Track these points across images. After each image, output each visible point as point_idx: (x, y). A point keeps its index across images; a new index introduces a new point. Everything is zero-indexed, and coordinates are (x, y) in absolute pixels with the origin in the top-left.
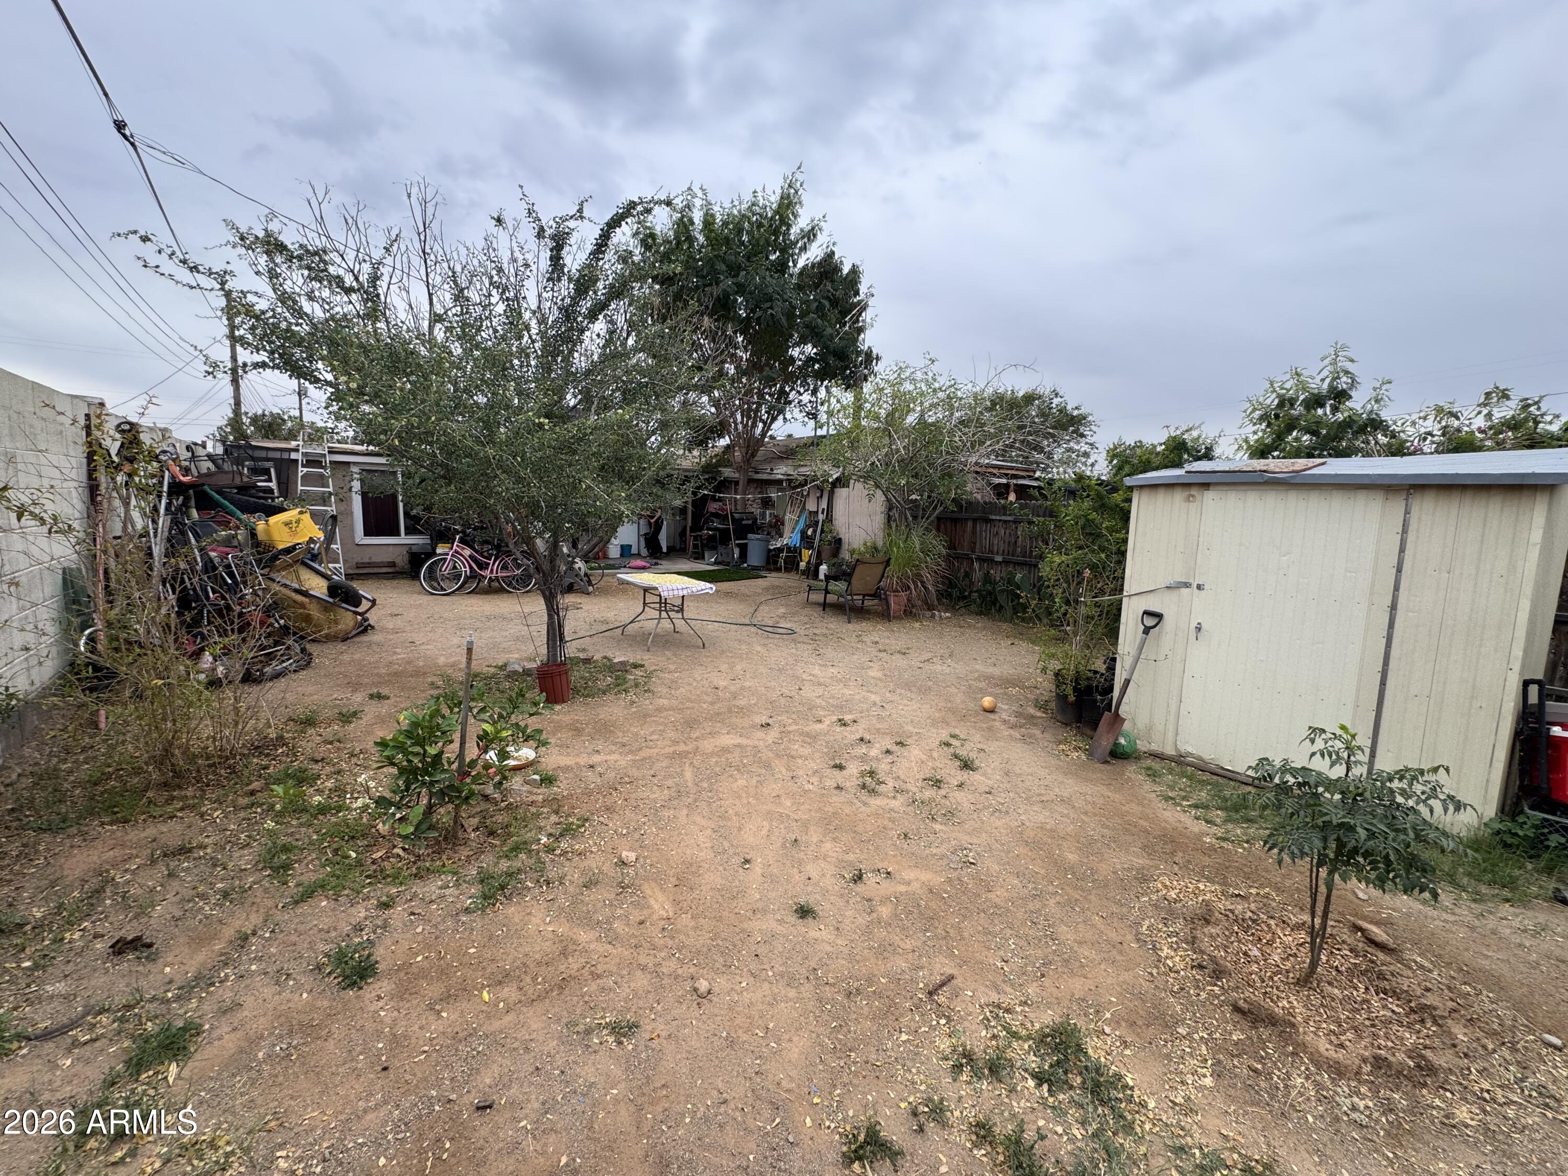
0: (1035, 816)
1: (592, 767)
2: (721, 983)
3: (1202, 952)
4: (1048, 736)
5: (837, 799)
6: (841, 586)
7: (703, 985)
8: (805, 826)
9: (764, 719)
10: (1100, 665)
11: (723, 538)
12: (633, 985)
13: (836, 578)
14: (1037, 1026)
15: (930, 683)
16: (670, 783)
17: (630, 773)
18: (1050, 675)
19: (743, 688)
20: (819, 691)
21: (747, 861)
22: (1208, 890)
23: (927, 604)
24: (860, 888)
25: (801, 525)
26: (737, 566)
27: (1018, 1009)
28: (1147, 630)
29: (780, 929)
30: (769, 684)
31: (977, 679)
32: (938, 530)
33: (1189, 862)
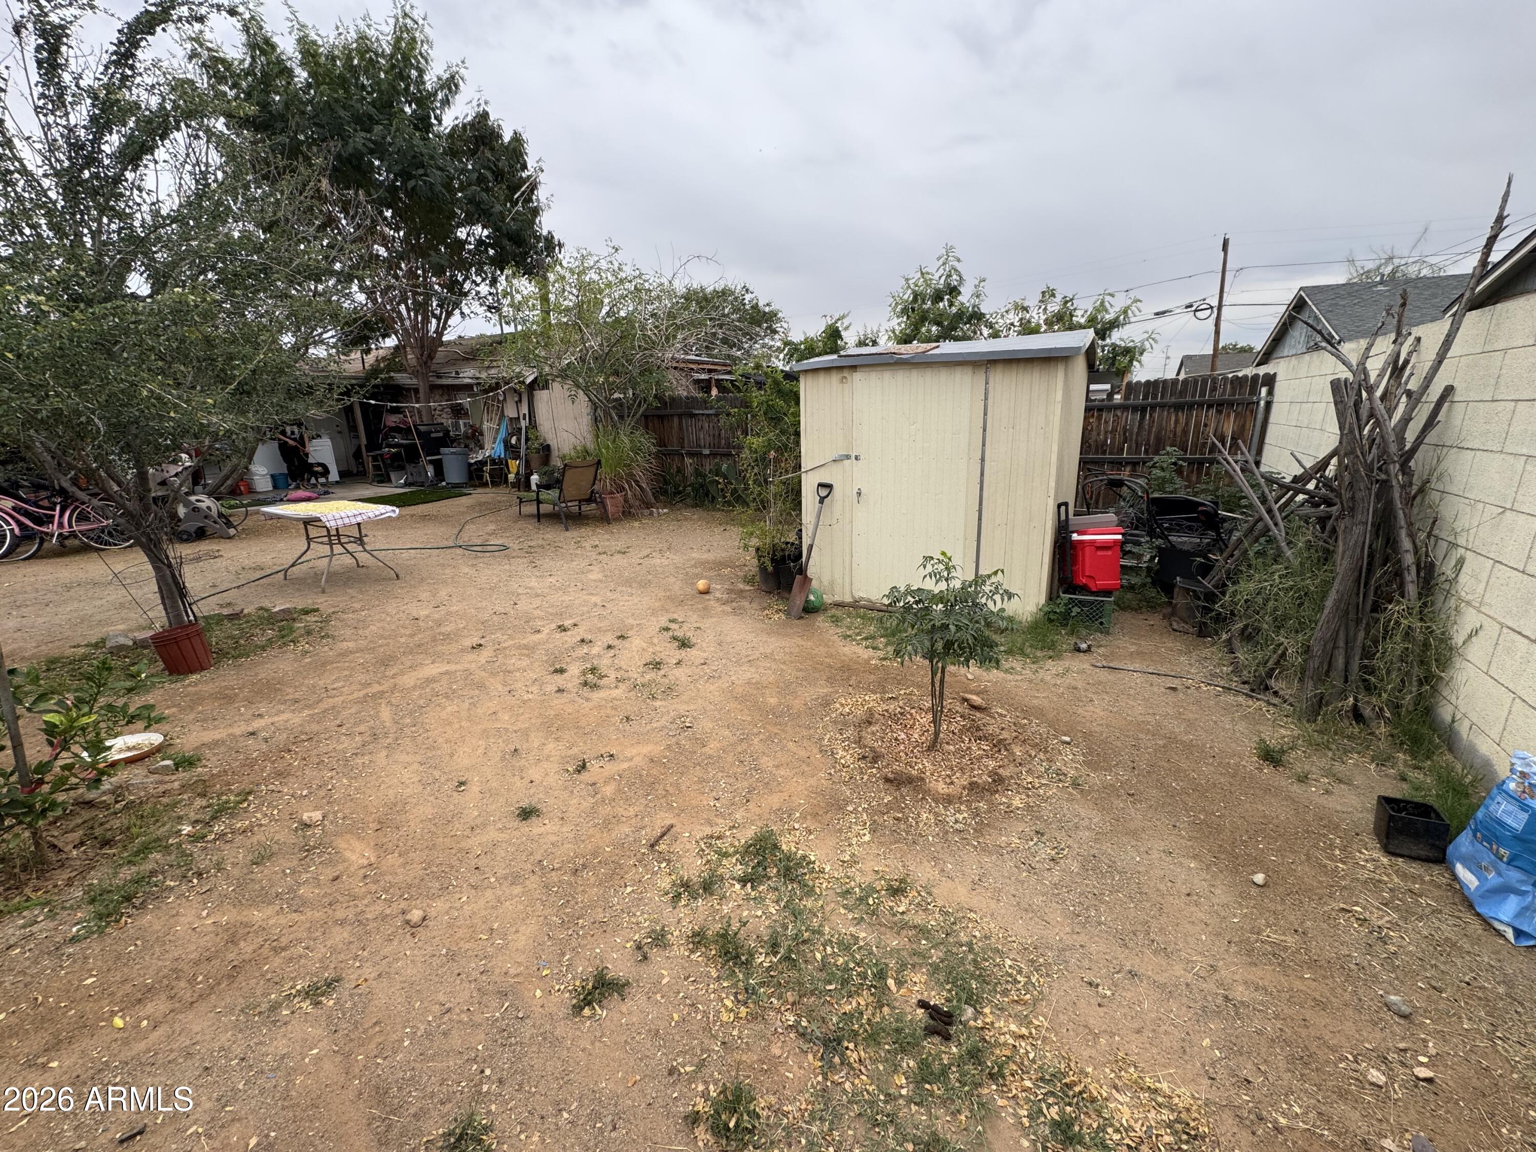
0: (743, 675)
1: (253, 734)
2: (439, 906)
3: (865, 746)
4: (755, 605)
5: (559, 702)
6: (553, 494)
7: (416, 915)
8: (525, 734)
9: (476, 641)
10: (792, 538)
11: (411, 455)
12: (329, 944)
13: (548, 487)
14: (743, 841)
15: (650, 577)
16: (362, 728)
17: (307, 729)
18: (752, 550)
19: (449, 613)
20: (537, 602)
21: (462, 784)
22: (871, 700)
23: (644, 502)
24: (585, 776)
25: (502, 434)
26: (434, 485)
27: (728, 833)
28: (822, 500)
29: (500, 836)
30: (479, 605)
31: (695, 566)
32: (646, 427)
33: (860, 682)
